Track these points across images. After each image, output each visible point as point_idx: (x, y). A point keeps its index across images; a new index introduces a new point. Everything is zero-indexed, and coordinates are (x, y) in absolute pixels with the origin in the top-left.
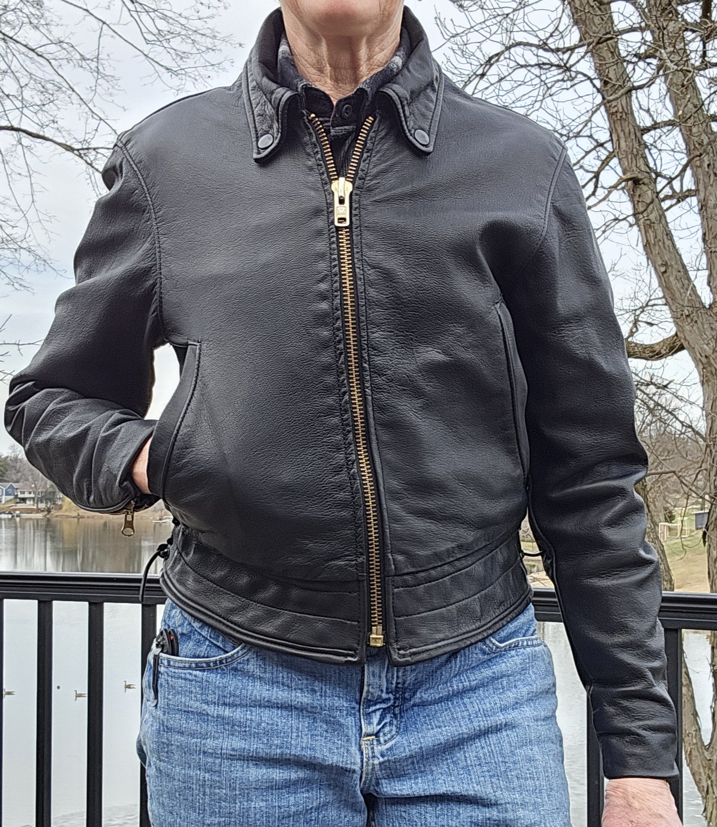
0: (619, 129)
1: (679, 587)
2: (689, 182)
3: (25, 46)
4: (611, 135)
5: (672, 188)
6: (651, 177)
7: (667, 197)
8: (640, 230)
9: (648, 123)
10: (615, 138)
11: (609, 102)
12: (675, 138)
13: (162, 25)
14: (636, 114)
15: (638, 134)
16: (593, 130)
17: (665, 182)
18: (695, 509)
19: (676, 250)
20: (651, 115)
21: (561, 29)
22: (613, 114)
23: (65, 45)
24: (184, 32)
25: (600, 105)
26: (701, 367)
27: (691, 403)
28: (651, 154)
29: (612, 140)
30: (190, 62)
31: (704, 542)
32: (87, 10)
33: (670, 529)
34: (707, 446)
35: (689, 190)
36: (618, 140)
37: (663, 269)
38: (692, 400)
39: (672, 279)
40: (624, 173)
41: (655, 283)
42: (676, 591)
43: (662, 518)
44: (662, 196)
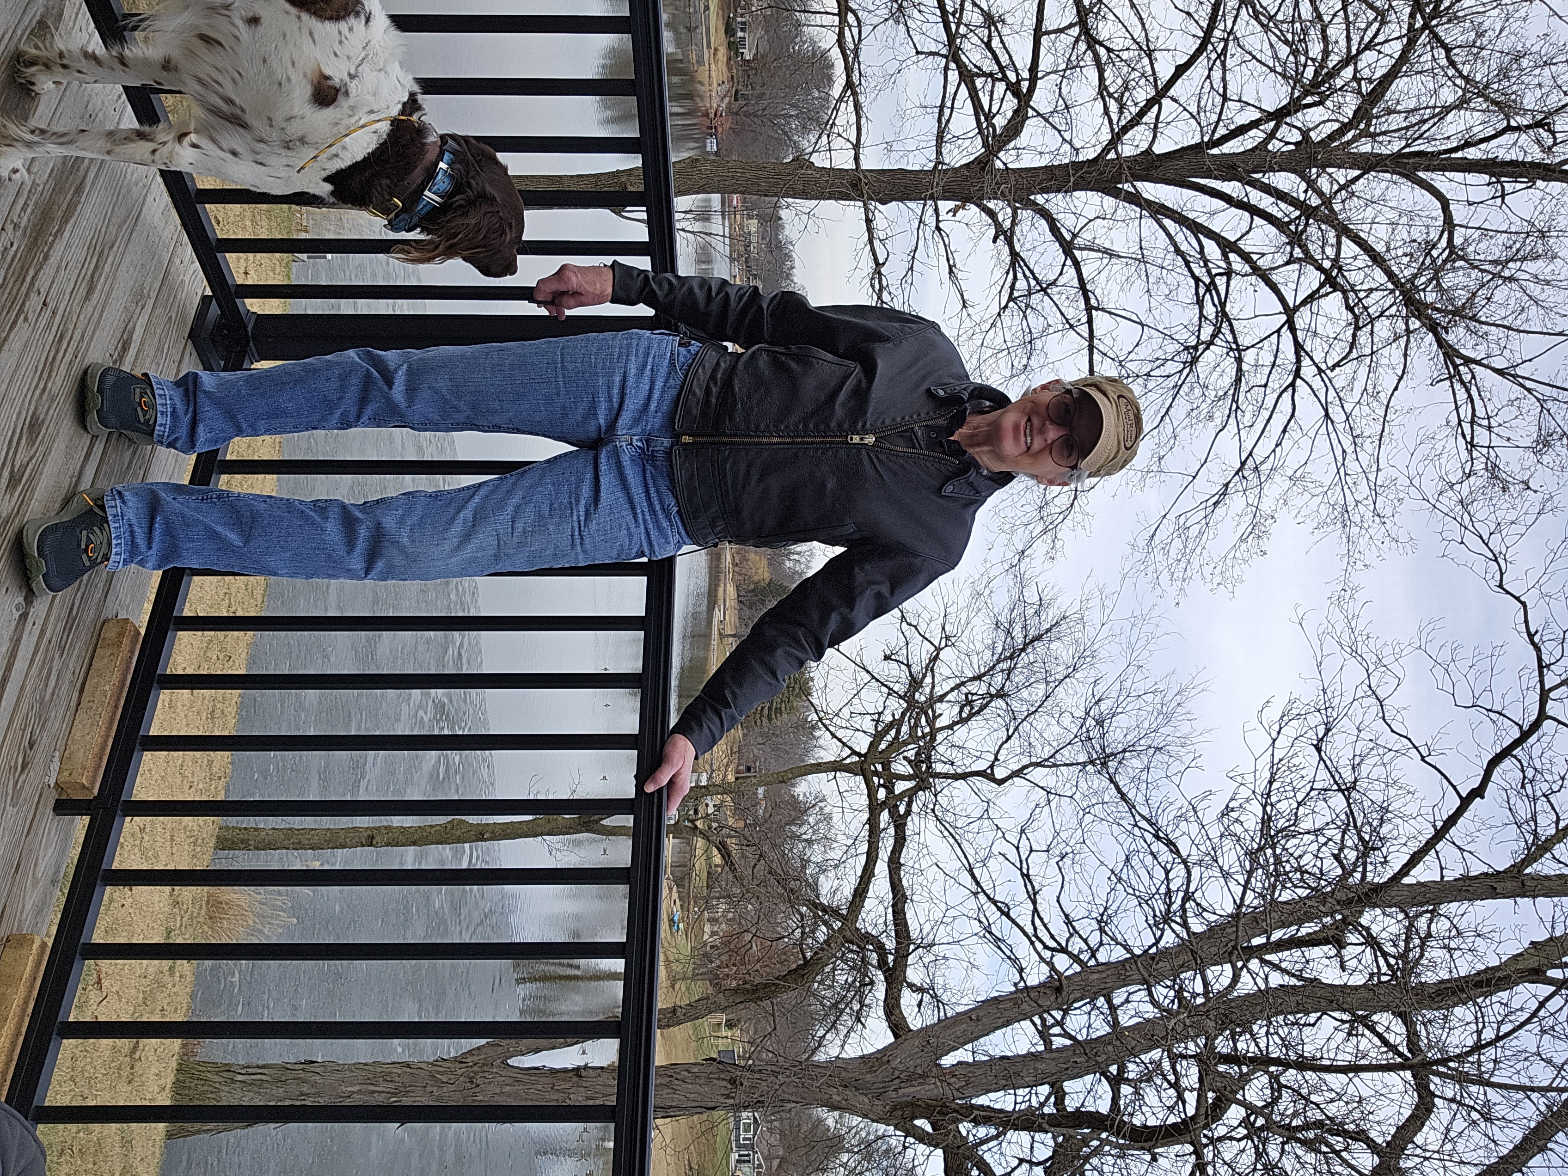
0: (1109, 973)
1: (662, 1034)
2: (1059, 1042)
3: (1171, 405)
4: (1103, 964)
5: (1053, 1026)
6: (1063, 1004)
7: (1043, 1020)
8: (1011, 993)
9: (1116, 1001)
10: (1100, 968)
11: (1136, 962)
12: (1101, 1029)
13: (1194, 532)
14: (1124, 989)
15: (1105, 992)
16: (1107, 947)
17: (1059, 1018)
18: (738, 1049)
19: (993, 1031)
20: (1122, 1004)
21: (1205, 914)
22: (1124, 966)
23: (1172, 441)
24: (1188, 551)
25: (1132, 953)
26: (879, 1056)
27: (842, 1046)
28: (1085, 1004)
29: (1099, 964)
30: (1159, 557)
31: (706, 1060)
32: (1205, 462)
33: (719, 1024)
34: (801, 1062)
35: (1051, 1042)
36: (1099, 972)
37: (974, 1017)
38: (846, 1047)
39: (964, 1026)
40: (1066, 977)
41: (960, 1009)
42: (658, 1031)
43: (730, 1016)
44: (1045, 1015)
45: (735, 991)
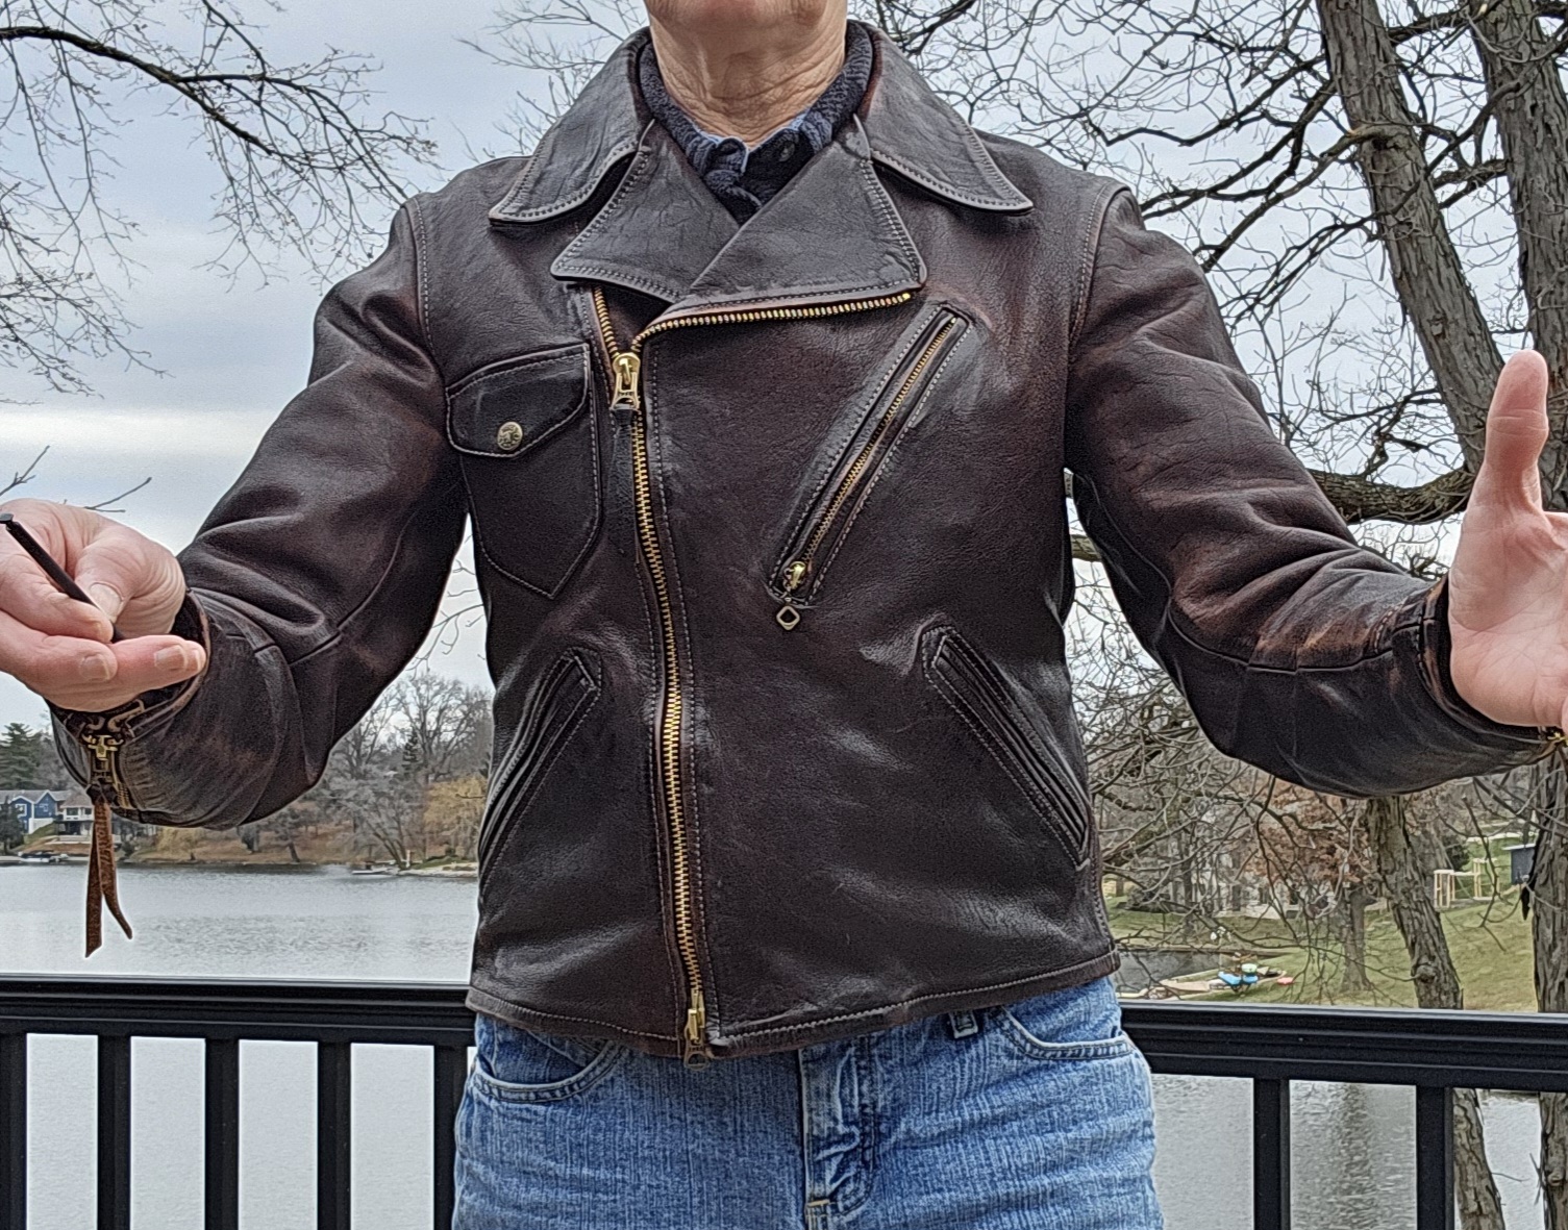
0: (1343, 31)
2: (1492, 147)
4: (1325, 45)
6: (1411, 136)
7: (1448, 178)
8: (1385, 250)
9: (1406, 19)
10: (1333, 51)
15: (1385, 42)
28: (1412, 85)
29: (1326, 57)
35: (1493, 161)
36: (1341, 54)
37: (1437, 330)
39: (1455, 349)
40: (1353, 125)
45: (1383, 847)
